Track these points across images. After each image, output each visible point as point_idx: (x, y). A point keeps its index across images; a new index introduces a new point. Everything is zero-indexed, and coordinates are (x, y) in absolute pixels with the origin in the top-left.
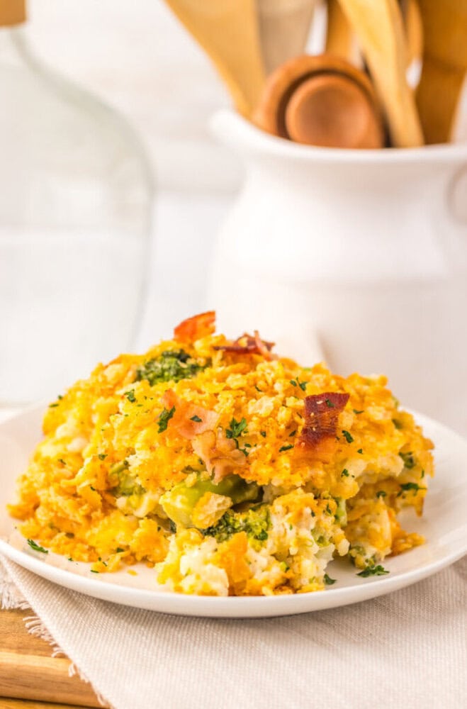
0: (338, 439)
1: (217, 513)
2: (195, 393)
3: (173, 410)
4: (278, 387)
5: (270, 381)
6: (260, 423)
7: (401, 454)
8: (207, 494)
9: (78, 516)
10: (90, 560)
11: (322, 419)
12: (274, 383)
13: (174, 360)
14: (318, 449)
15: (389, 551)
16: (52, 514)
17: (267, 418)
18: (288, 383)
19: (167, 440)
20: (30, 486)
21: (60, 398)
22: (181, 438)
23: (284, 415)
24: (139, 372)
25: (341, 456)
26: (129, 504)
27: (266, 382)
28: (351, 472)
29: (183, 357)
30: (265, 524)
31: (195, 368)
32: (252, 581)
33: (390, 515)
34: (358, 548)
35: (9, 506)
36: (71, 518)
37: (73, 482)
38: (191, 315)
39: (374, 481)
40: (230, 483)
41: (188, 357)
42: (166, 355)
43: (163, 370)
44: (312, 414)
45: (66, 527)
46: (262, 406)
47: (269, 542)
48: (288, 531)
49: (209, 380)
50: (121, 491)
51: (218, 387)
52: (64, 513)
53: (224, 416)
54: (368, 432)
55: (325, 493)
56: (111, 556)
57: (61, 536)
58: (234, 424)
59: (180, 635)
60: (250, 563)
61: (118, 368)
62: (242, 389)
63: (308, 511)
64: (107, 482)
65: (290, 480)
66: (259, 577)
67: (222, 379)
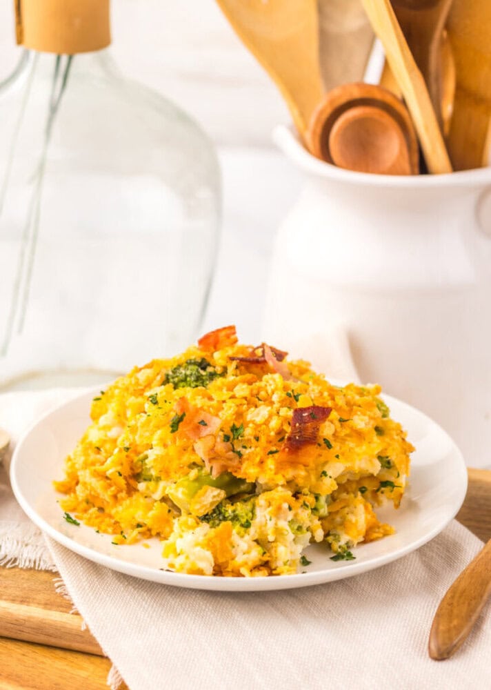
0: (319, 445)
1: (212, 504)
2: (206, 399)
3: (184, 415)
4: (275, 398)
5: (270, 392)
6: (255, 429)
7: (380, 458)
8: (205, 487)
9: (106, 496)
10: (114, 533)
11: (306, 429)
12: (273, 393)
13: (195, 367)
14: (300, 454)
15: (362, 539)
16: (88, 492)
17: (260, 426)
18: (284, 395)
19: (178, 440)
20: (73, 466)
21: (103, 393)
22: (188, 439)
23: (275, 423)
24: (167, 375)
25: (322, 459)
26: (148, 488)
27: (267, 393)
28: (329, 473)
29: (203, 366)
30: (250, 515)
31: (212, 376)
32: (234, 561)
33: (366, 508)
34: (335, 535)
35: (55, 483)
36: (101, 497)
37: (103, 468)
38: (214, 329)
39: (357, 478)
40: (227, 478)
41: (209, 365)
42: (190, 363)
43: (186, 376)
44: (297, 425)
45: (99, 504)
46: (259, 414)
47: (252, 530)
48: (268, 522)
49: (220, 389)
50: (143, 477)
51: (225, 394)
52: (95, 491)
53: (226, 422)
54: (348, 439)
55: (306, 490)
56: (130, 531)
57: (93, 510)
58: (234, 429)
59: (173, 602)
60: (234, 547)
61: (148, 372)
62: (245, 398)
63: (286, 506)
64: (132, 469)
65: (273, 480)
66: (240, 559)
67: (231, 388)
